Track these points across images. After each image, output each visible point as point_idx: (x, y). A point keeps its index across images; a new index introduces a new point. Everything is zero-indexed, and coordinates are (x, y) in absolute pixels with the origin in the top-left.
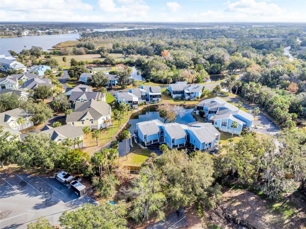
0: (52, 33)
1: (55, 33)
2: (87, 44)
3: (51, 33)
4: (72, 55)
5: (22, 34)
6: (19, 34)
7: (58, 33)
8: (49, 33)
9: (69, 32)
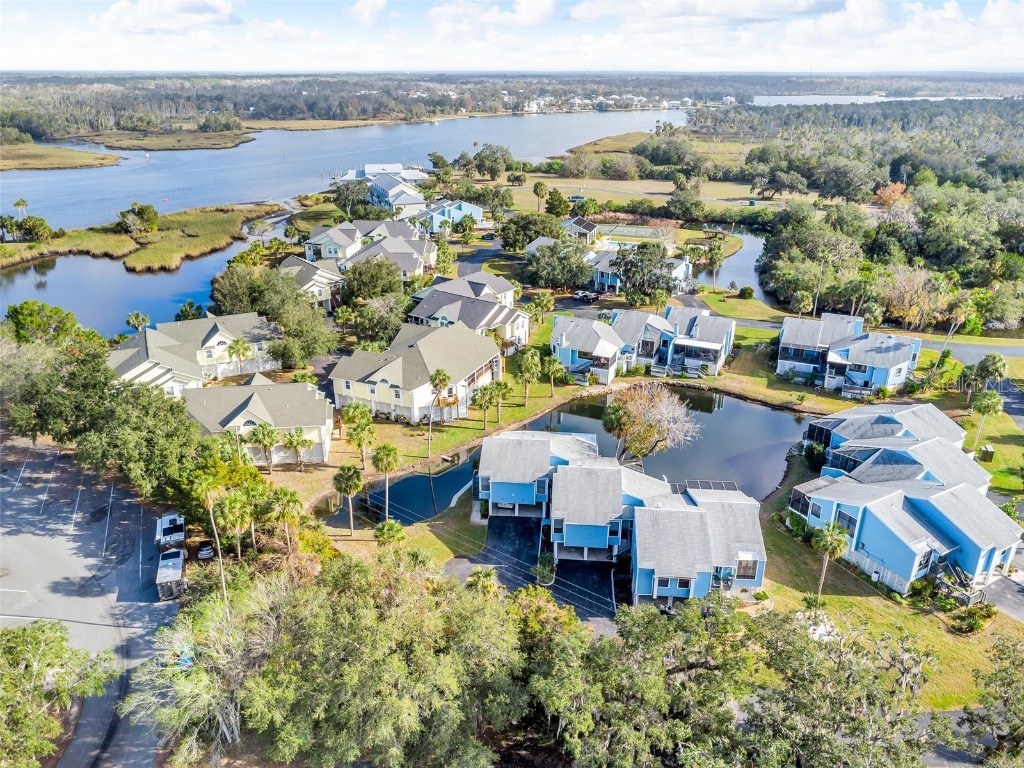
0: (610, 106)
1: (621, 107)
2: (664, 146)
3: (608, 106)
4: (594, 177)
5: (526, 109)
6: (516, 109)
7: (627, 107)
8: (601, 108)
9: (665, 104)
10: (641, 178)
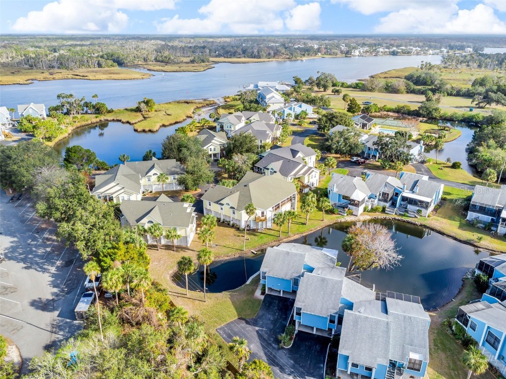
0: (399, 52)
1: (405, 53)
3: (398, 52)
4: (380, 91)
5: (352, 54)
6: (347, 54)
7: (408, 53)
8: (394, 54)
9: (431, 52)
10: (407, 92)
